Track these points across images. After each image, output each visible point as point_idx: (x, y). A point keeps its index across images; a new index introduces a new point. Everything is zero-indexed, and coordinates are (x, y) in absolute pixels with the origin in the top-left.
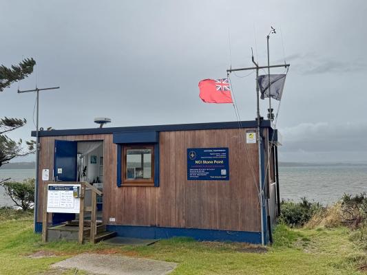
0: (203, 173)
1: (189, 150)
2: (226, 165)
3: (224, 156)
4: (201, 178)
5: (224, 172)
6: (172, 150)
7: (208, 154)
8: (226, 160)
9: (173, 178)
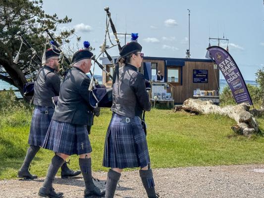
0: (199, 80)
1: (194, 70)
2: (207, 77)
3: (206, 73)
4: (198, 82)
5: (206, 80)
6: (187, 70)
7: (200, 72)
8: (207, 75)
9: (187, 82)
